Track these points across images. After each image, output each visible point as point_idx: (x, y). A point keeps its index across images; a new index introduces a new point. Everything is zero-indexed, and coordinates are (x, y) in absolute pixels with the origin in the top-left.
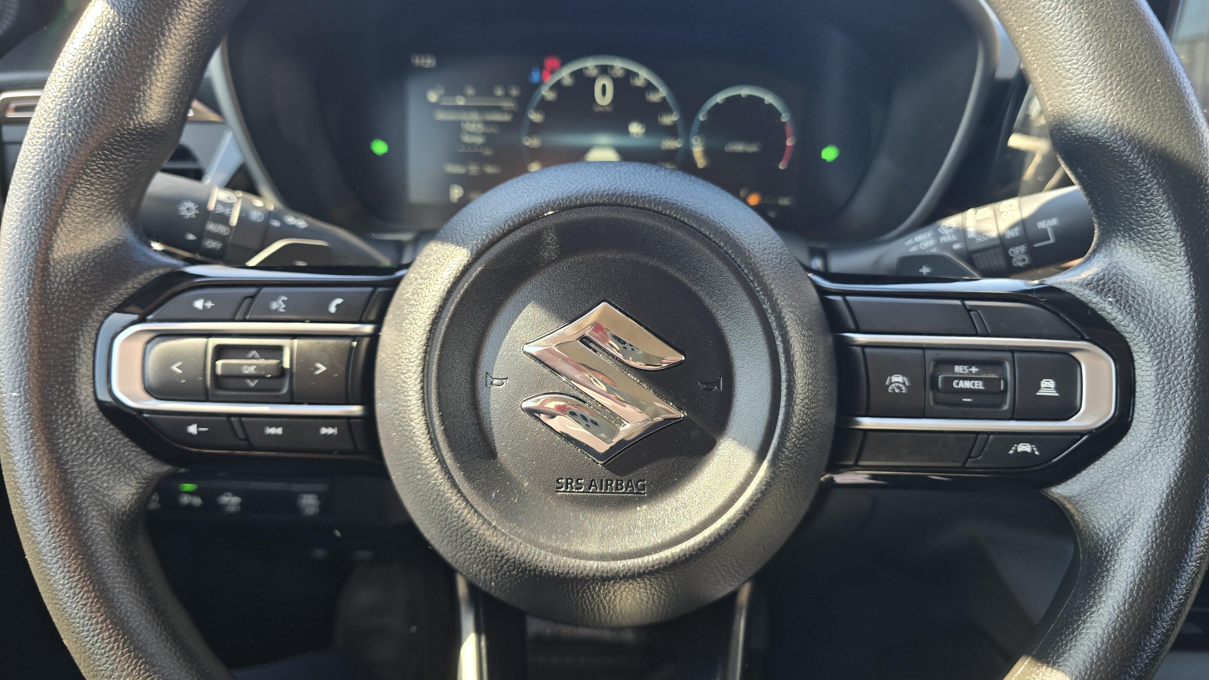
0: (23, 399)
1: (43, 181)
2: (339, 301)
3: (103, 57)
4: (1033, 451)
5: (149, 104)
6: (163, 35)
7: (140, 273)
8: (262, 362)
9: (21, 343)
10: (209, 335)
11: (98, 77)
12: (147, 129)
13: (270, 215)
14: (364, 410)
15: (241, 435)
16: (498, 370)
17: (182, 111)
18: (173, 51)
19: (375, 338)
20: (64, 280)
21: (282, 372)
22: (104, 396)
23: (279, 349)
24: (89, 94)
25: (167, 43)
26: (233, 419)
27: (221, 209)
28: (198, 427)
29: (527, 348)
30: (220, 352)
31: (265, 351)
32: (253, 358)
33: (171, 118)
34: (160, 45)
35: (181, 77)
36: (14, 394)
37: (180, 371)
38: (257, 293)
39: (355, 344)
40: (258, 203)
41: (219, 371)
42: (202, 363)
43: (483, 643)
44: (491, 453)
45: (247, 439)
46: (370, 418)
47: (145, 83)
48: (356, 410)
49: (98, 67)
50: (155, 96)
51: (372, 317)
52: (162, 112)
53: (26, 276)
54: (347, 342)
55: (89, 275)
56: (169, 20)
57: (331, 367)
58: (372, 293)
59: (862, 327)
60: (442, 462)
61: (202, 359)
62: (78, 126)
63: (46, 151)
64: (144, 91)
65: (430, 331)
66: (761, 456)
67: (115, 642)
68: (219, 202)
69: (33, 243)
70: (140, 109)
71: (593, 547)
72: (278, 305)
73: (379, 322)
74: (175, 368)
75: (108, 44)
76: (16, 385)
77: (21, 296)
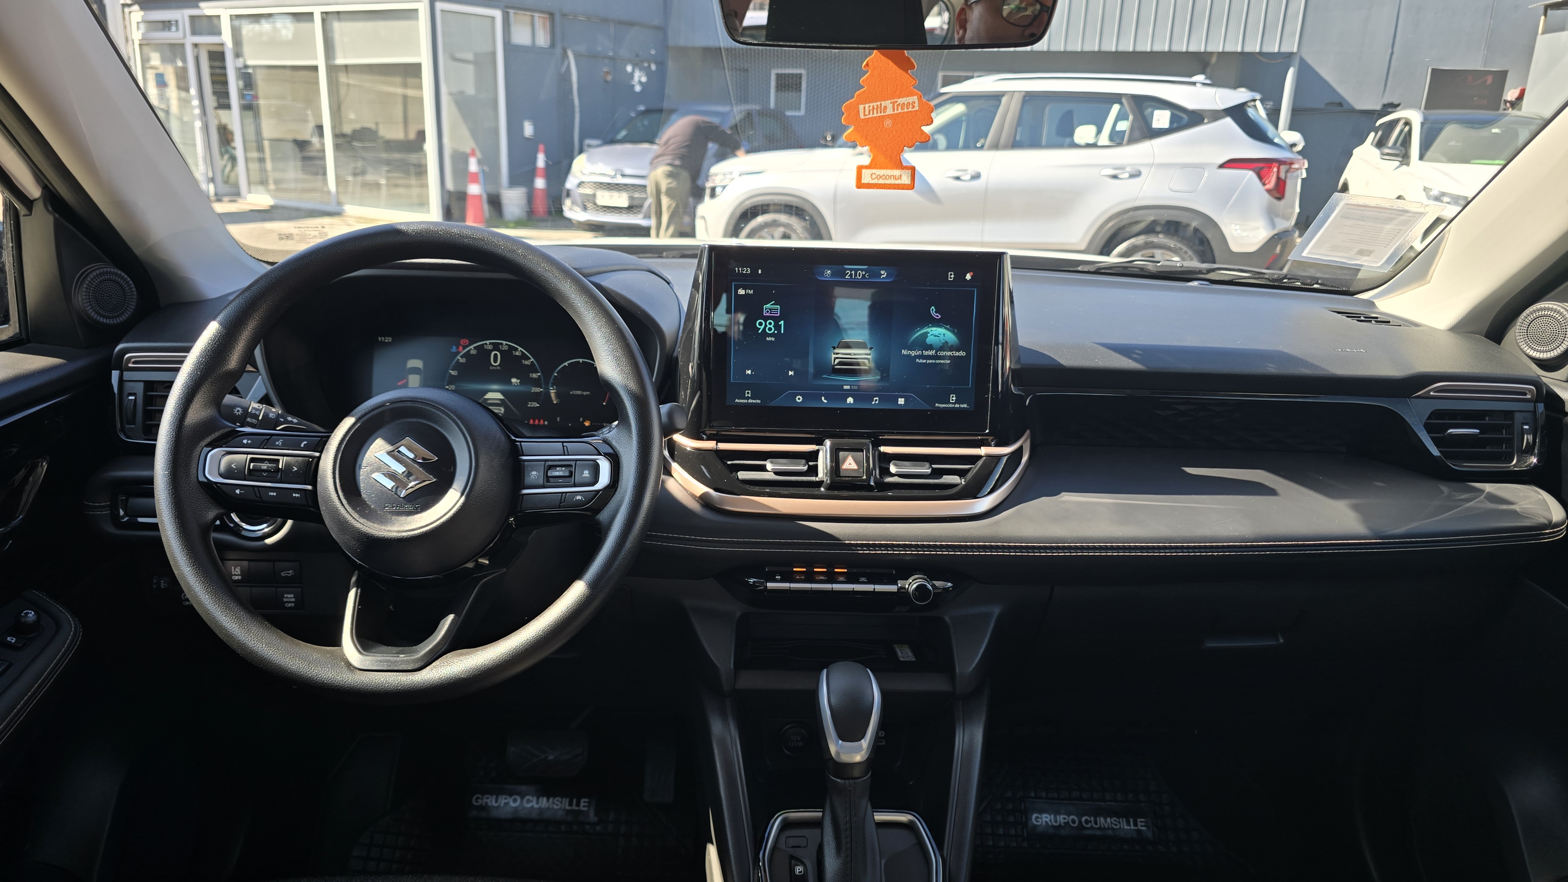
0: (169, 475)
1: (186, 390)
2: (305, 442)
3: (215, 344)
4: (582, 499)
5: (232, 361)
6: (240, 335)
7: (221, 429)
8: (270, 465)
9: (170, 453)
10: (248, 453)
11: (212, 351)
12: (230, 371)
13: (278, 416)
14: (312, 488)
15: (258, 495)
16: (364, 463)
17: (245, 365)
18: (244, 341)
19: (319, 458)
20: (190, 430)
21: (278, 470)
22: (202, 479)
23: (278, 461)
24: (208, 358)
25: (241, 338)
26: (255, 488)
27: (254, 411)
28: (240, 491)
29: (375, 455)
30: (252, 460)
31: (270, 461)
32: (266, 463)
33: (240, 367)
34: (239, 339)
35: (246, 351)
36: (166, 472)
37: (235, 467)
38: (270, 438)
39: (311, 460)
40: (274, 410)
41: (251, 468)
42: (244, 464)
43: (359, 591)
44: (359, 494)
45: (261, 497)
46: (315, 492)
47: (231, 353)
48: (309, 487)
49: (213, 347)
50: (234, 359)
51: (320, 450)
52: (236, 365)
53: (175, 427)
54: (308, 459)
55: (200, 428)
56: (244, 330)
57: (299, 468)
58: (320, 440)
59: (525, 453)
60: (338, 496)
61: (245, 462)
62: (203, 370)
63: (188, 379)
64: (230, 357)
65: (338, 447)
66: (462, 494)
67: (198, 570)
68: (253, 408)
69: (179, 414)
70: (228, 363)
71: (396, 528)
72: (279, 443)
73: (321, 452)
74: (233, 466)
75: (218, 339)
76: (167, 469)
77: (172, 434)
